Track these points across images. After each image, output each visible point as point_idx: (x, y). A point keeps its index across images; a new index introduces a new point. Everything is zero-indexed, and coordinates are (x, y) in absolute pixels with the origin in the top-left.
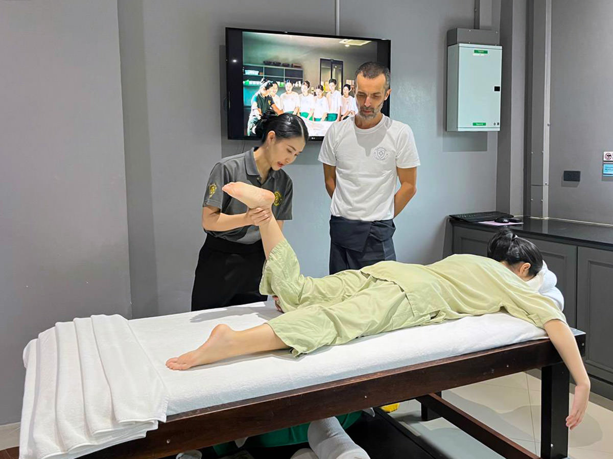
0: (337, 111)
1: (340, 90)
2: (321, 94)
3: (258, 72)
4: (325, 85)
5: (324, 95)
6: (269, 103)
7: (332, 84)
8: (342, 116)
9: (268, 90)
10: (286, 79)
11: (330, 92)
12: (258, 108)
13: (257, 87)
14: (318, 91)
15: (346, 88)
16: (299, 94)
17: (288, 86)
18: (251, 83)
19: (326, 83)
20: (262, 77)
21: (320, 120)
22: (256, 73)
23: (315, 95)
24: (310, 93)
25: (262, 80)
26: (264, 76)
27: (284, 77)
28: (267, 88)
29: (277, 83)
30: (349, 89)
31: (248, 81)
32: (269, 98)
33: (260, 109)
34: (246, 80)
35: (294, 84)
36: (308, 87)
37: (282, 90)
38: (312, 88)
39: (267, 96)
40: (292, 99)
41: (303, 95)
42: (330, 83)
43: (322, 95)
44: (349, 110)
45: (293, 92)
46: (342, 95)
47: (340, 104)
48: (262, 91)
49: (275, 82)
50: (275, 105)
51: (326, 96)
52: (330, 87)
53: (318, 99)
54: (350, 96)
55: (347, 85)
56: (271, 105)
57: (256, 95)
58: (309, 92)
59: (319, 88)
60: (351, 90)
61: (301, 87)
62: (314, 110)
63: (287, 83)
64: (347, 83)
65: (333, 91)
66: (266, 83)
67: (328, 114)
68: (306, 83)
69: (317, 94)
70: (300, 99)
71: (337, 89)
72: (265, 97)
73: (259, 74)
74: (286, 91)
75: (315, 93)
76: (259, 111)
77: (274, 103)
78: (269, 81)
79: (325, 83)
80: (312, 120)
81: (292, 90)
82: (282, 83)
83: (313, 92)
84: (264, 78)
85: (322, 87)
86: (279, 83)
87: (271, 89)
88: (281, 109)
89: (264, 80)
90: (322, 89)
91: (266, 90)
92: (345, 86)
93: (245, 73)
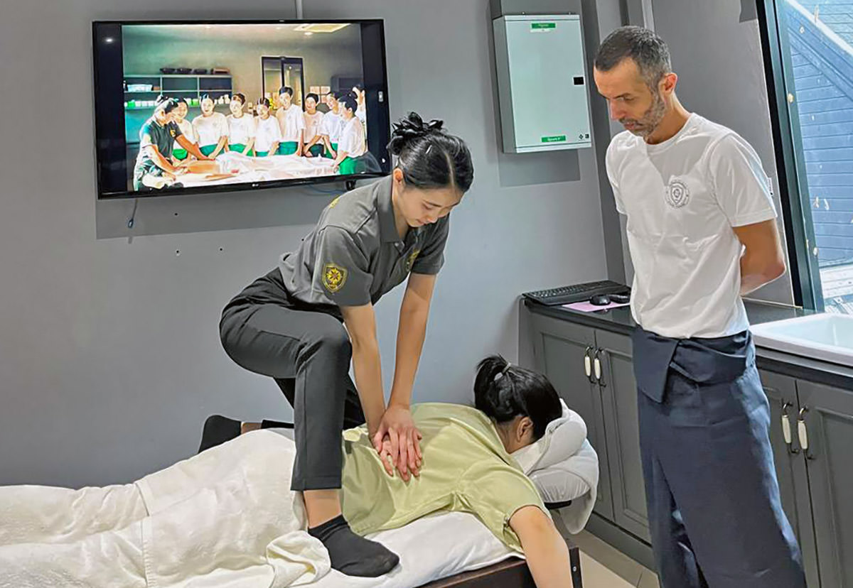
0: (297, 137)
1: (301, 103)
2: (265, 113)
3: (151, 86)
4: (272, 98)
5: (272, 113)
6: (172, 133)
7: (285, 95)
8: (306, 144)
9: (169, 113)
10: (202, 94)
11: (282, 108)
12: (153, 143)
13: (150, 111)
14: (260, 108)
15: (311, 99)
16: (226, 115)
17: (207, 103)
18: (138, 104)
19: (274, 94)
20: (159, 93)
21: (266, 154)
22: (147, 88)
23: (255, 114)
24: (247, 112)
25: (159, 97)
26: (161, 92)
27: (198, 91)
28: (168, 110)
29: (185, 102)
30: (317, 101)
31: (133, 101)
32: (171, 126)
33: (156, 146)
34: (130, 100)
35: (216, 101)
36: (243, 103)
37: (195, 110)
38: (250, 105)
39: (167, 123)
40: (215, 125)
41: (234, 116)
42: (280, 93)
43: (268, 114)
44: (318, 134)
45: (215, 113)
46: (304, 111)
47: (301, 125)
48: (158, 116)
49: (182, 100)
50: (184, 138)
51: (275, 116)
52: (282, 100)
53: (260, 120)
54: (319, 112)
55: (311, 95)
56: (177, 136)
57: (149, 123)
58: (244, 111)
59: (261, 103)
60: (319, 102)
61: (229, 105)
62: (254, 138)
63: (204, 100)
64: (311, 92)
65: (287, 106)
66: (166, 103)
67: (280, 144)
68: (237, 97)
69: (258, 112)
70: (229, 122)
71: (294, 102)
72: (165, 125)
73: (152, 89)
74: (203, 113)
75: (255, 111)
76: (154, 148)
77: (181, 134)
78: (171, 99)
79: (272, 94)
80: (252, 155)
81: (213, 110)
82: (195, 101)
83: (251, 111)
84: (161, 95)
85: (267, 101)
86: (188, 101)
87: (175, 111)
88: (193, 143)
89: (162, 98)
90: (268, 104)
91: (166, 113)
92: (307, 97)
93: (127, 89)
